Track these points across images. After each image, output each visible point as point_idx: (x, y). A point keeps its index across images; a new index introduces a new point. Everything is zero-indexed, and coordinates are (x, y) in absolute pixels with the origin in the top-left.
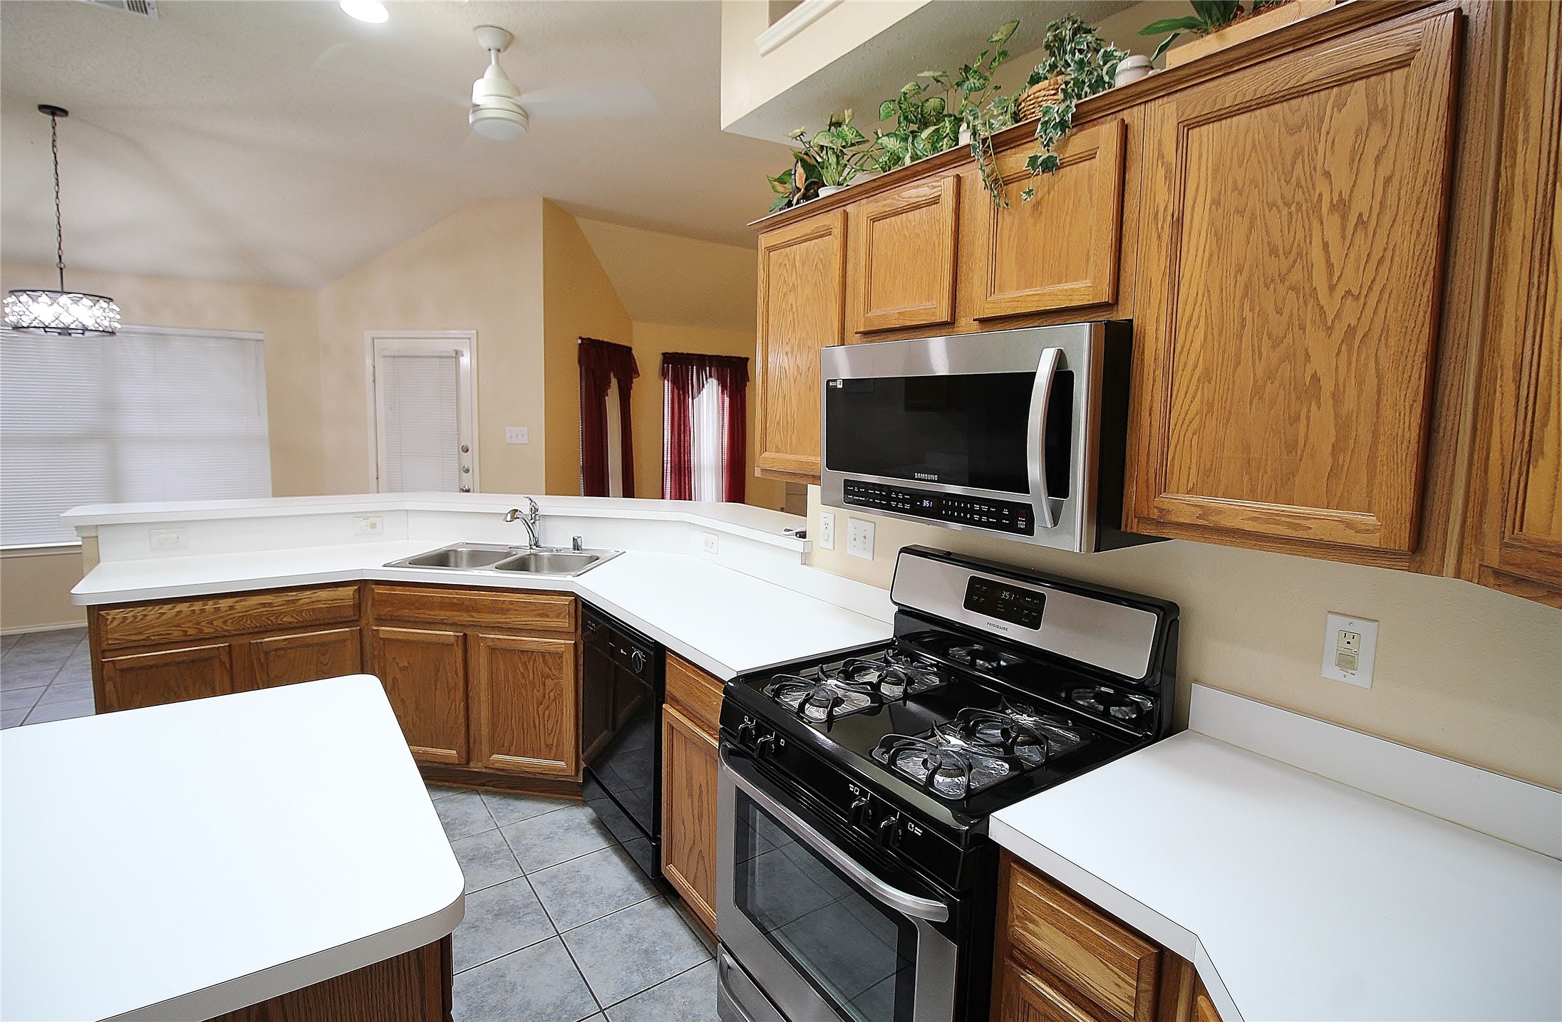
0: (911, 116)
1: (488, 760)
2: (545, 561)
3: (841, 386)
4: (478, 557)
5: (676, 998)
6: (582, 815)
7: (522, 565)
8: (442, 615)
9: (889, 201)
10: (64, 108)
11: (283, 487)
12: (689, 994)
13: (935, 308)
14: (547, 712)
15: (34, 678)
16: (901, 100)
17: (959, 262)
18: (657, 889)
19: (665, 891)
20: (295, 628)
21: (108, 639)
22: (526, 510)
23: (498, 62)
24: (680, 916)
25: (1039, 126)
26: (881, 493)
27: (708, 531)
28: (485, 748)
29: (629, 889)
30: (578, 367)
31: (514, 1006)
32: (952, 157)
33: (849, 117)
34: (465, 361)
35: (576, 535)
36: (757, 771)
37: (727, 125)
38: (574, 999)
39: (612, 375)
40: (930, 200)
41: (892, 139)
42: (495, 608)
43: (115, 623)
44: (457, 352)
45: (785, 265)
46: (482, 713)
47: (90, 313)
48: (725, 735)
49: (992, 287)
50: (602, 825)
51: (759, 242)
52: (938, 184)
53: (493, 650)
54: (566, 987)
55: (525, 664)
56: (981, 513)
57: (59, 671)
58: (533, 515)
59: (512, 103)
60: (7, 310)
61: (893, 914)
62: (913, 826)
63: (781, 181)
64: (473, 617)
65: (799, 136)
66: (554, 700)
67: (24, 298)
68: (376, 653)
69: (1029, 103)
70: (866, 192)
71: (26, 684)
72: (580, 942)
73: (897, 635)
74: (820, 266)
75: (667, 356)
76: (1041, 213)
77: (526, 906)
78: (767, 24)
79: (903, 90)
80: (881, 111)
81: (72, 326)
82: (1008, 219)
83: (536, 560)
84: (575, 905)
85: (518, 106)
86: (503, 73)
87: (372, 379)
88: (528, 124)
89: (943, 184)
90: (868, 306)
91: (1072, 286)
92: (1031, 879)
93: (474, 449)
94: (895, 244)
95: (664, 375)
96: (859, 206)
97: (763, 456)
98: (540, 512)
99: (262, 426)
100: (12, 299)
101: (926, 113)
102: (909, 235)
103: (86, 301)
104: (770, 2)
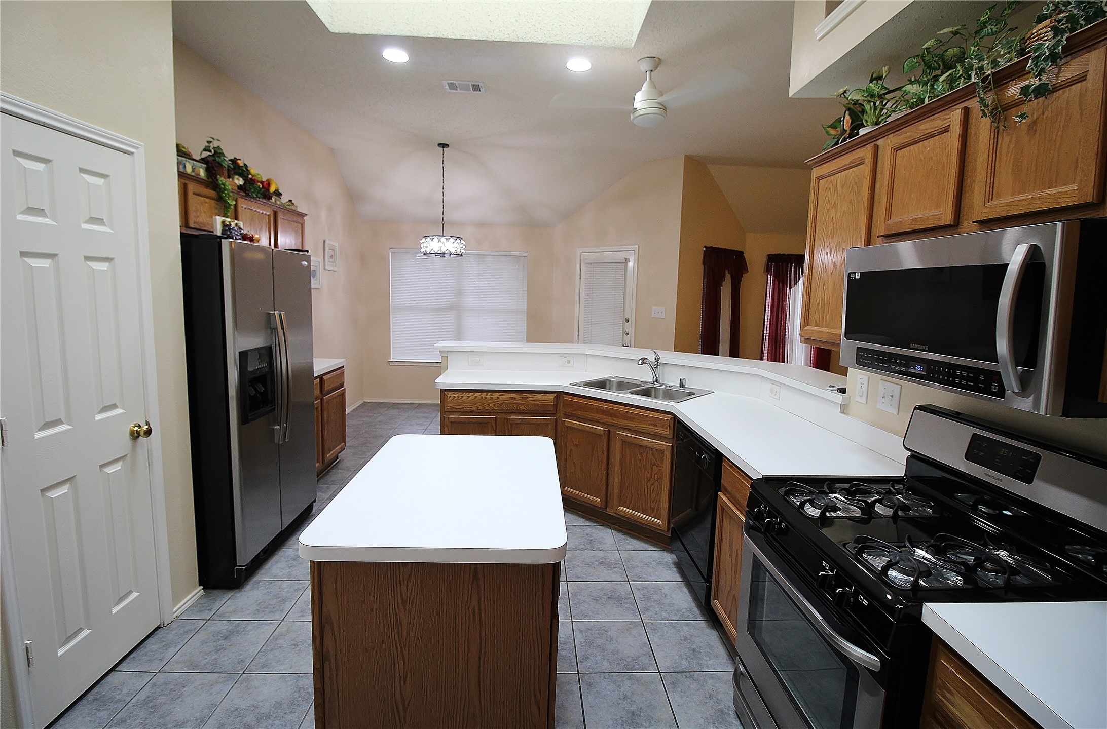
0: (934, 65)
1: (617, 509)
2: (661, 393)
3: (859, 277)
4: (622, 385)
5: (708, 684)
6: (669, 558)
7: (646, 393)
8: (598, 417)
9: (909, 134)
10: (447, 143)
11: (532, 338)
12: (717, 685)
13: (942, 214)
14: (653, 487)
15: (420, 425)
16: (924, 54)
17: (965, 176)
18: (710, 618)
19: (713, 620)
20: (526, 413)
21: (447, 407)
22: (652, 359)
23: (650, 78)
24: (722, 638)
25: (1030, 61)
26: (884, 358)
27: (776, 384)
28: (616, 502)
29: (691, 610)
30: (702, 267)
31: (610, 650)
32: (961, 94)
33: (886, 72)
34: (631, 264)
35: (682, 377)
36: (766, 542)
37: (793, 93)
38: (645, 660)
39: (727, 272)
40: (941, 130)
41: (915, 86)
42: (626, 416)
43: (451, 399)
44: (626, 259)
45: (830, 189)
46: (615, 480)
47: (453, 245)
48: (748, 515)
49: (990, 195)
50: (679, 566)
51: (812, 173)
52: (948, 116)
53: (625, 443)
54: (641, 651)
55: (641, 454)
56: (961, 377)
57: (431, 423)
58: (656, 363)
59: (656, 102)
60: (422, 246)
61: (844, 659)
62: (862, 598)
63: (833, 126)
64: (614, 420)
65: (843, 93)
66: (657, 480)
67: (428, 239)
68: (563, 434)
69: (1032, 40)
70: (892, 129)
71: (418, 427)
72: (654, 630)
73: (907, 474)
74: (855, 187)
75: (771, 256)
76: (1036, 131)
77: (626, 599)
78: (824, 17)
79: (924, 47)
80: (905, 66)
81: (446, 253)
82: (1007, 139)
83: (655, 391)
84: (654, 608)
85: (659, 103)
86: (653, 85)
87: (579, 277)
88: (666, 114)
89: (955, 116)
90: (889, 215)
91: (1060, 191)
92: (952, 659)
93: (632, 321)
94: (912, 167)
95: (768, 271)
96: (887, 139)
97: (806, 328)
98: (661, 361)
99: (523, 304)
100: (424, 240)
101: (947, 60)
102: (924, 158)
103: (452, 240)
104: (826, 1)
